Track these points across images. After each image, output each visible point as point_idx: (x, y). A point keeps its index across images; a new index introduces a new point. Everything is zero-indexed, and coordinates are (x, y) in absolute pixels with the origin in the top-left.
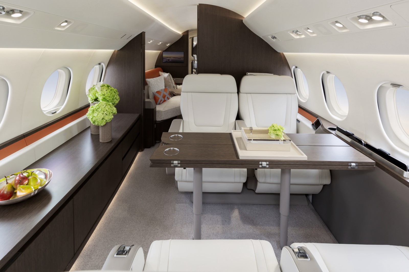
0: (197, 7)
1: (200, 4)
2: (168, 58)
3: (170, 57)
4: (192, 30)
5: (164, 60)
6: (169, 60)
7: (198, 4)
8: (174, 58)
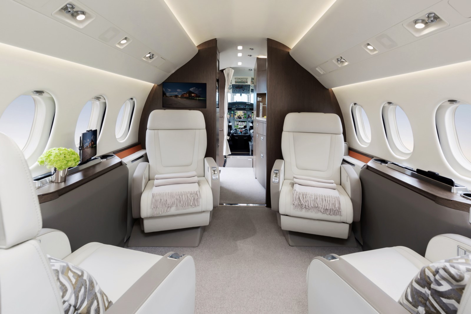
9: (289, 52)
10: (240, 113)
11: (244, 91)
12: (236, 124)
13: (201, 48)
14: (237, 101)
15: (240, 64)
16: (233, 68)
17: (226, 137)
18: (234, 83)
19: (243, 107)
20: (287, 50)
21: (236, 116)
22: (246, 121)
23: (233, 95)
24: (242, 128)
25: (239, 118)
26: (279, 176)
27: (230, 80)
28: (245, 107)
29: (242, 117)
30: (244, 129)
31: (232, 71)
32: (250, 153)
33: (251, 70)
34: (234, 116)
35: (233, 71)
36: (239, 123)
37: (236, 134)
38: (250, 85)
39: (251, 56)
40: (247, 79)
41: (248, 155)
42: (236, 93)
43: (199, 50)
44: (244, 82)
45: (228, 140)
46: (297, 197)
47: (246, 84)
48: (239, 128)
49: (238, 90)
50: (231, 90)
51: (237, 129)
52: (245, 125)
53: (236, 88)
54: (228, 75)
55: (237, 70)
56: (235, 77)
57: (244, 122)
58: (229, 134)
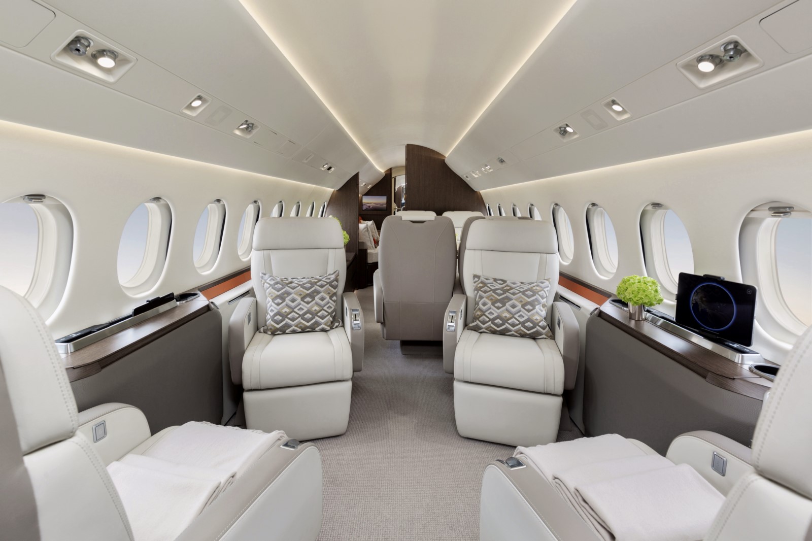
0: (405, 146)
1: (408, 145)
2: (368, 205)
3: (370, 203)
4: (398, 168)
5: (364, 207)
6: (369, 207)
7: (406, 144)
8: (376, 204)
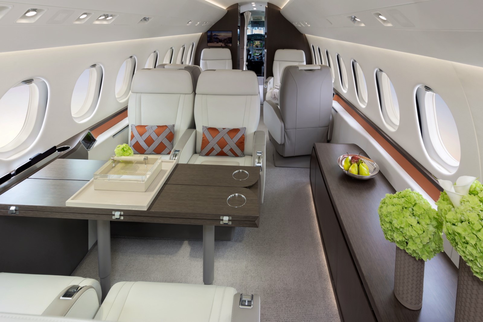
9: (280, 11)
10: (257, 43)
11: (260, 25)
12: (254, 52)
13: (229, 9)
14: (255, 33)
15: (255, 9)
16: (250, 11)
17: (245, 63)
18: (252, 20)
19: (259, 38)
20: (279, 10)
21: (254, 45)
22: (262, 50)
23: (252, 28)
24: (258, 55)
25: (256, 47)
26: (267, 84)
27: (249, 18)
28: (261, 38)
29: (259, 46)
30: (260, 56)
31: (249, 14)
32: (262, 75)
33: (264, 12)
34: (252, 46)
35: (251, 13)
36: (257, 51)
37: (253, 60)
38: (264, 21)
39: (261, 6)
40: (261, 17)
41: (261, 76)
42: (254, 27)
43: (228, 11)
44: (259, 19)
45: (246, 65)
46: (274, 94)
47: (261, 20)
48: (256, 55)
49: (255, 24)
50: (250, 25)
51: (255, 56)
52: (261, 53)
53: (254, 23)
54: (247, 16)
55: (253, 12)
56: (253, 16)
57: (260, 50)
58: (247, 61)
